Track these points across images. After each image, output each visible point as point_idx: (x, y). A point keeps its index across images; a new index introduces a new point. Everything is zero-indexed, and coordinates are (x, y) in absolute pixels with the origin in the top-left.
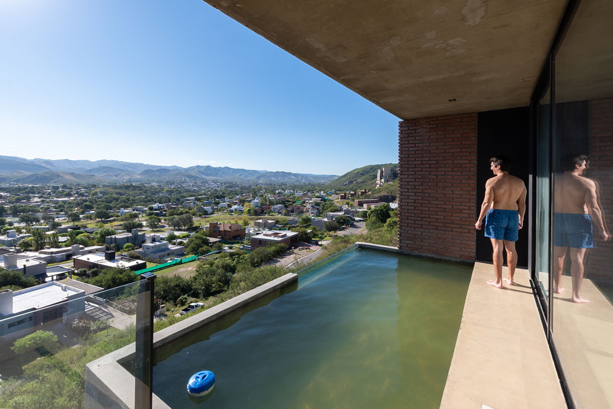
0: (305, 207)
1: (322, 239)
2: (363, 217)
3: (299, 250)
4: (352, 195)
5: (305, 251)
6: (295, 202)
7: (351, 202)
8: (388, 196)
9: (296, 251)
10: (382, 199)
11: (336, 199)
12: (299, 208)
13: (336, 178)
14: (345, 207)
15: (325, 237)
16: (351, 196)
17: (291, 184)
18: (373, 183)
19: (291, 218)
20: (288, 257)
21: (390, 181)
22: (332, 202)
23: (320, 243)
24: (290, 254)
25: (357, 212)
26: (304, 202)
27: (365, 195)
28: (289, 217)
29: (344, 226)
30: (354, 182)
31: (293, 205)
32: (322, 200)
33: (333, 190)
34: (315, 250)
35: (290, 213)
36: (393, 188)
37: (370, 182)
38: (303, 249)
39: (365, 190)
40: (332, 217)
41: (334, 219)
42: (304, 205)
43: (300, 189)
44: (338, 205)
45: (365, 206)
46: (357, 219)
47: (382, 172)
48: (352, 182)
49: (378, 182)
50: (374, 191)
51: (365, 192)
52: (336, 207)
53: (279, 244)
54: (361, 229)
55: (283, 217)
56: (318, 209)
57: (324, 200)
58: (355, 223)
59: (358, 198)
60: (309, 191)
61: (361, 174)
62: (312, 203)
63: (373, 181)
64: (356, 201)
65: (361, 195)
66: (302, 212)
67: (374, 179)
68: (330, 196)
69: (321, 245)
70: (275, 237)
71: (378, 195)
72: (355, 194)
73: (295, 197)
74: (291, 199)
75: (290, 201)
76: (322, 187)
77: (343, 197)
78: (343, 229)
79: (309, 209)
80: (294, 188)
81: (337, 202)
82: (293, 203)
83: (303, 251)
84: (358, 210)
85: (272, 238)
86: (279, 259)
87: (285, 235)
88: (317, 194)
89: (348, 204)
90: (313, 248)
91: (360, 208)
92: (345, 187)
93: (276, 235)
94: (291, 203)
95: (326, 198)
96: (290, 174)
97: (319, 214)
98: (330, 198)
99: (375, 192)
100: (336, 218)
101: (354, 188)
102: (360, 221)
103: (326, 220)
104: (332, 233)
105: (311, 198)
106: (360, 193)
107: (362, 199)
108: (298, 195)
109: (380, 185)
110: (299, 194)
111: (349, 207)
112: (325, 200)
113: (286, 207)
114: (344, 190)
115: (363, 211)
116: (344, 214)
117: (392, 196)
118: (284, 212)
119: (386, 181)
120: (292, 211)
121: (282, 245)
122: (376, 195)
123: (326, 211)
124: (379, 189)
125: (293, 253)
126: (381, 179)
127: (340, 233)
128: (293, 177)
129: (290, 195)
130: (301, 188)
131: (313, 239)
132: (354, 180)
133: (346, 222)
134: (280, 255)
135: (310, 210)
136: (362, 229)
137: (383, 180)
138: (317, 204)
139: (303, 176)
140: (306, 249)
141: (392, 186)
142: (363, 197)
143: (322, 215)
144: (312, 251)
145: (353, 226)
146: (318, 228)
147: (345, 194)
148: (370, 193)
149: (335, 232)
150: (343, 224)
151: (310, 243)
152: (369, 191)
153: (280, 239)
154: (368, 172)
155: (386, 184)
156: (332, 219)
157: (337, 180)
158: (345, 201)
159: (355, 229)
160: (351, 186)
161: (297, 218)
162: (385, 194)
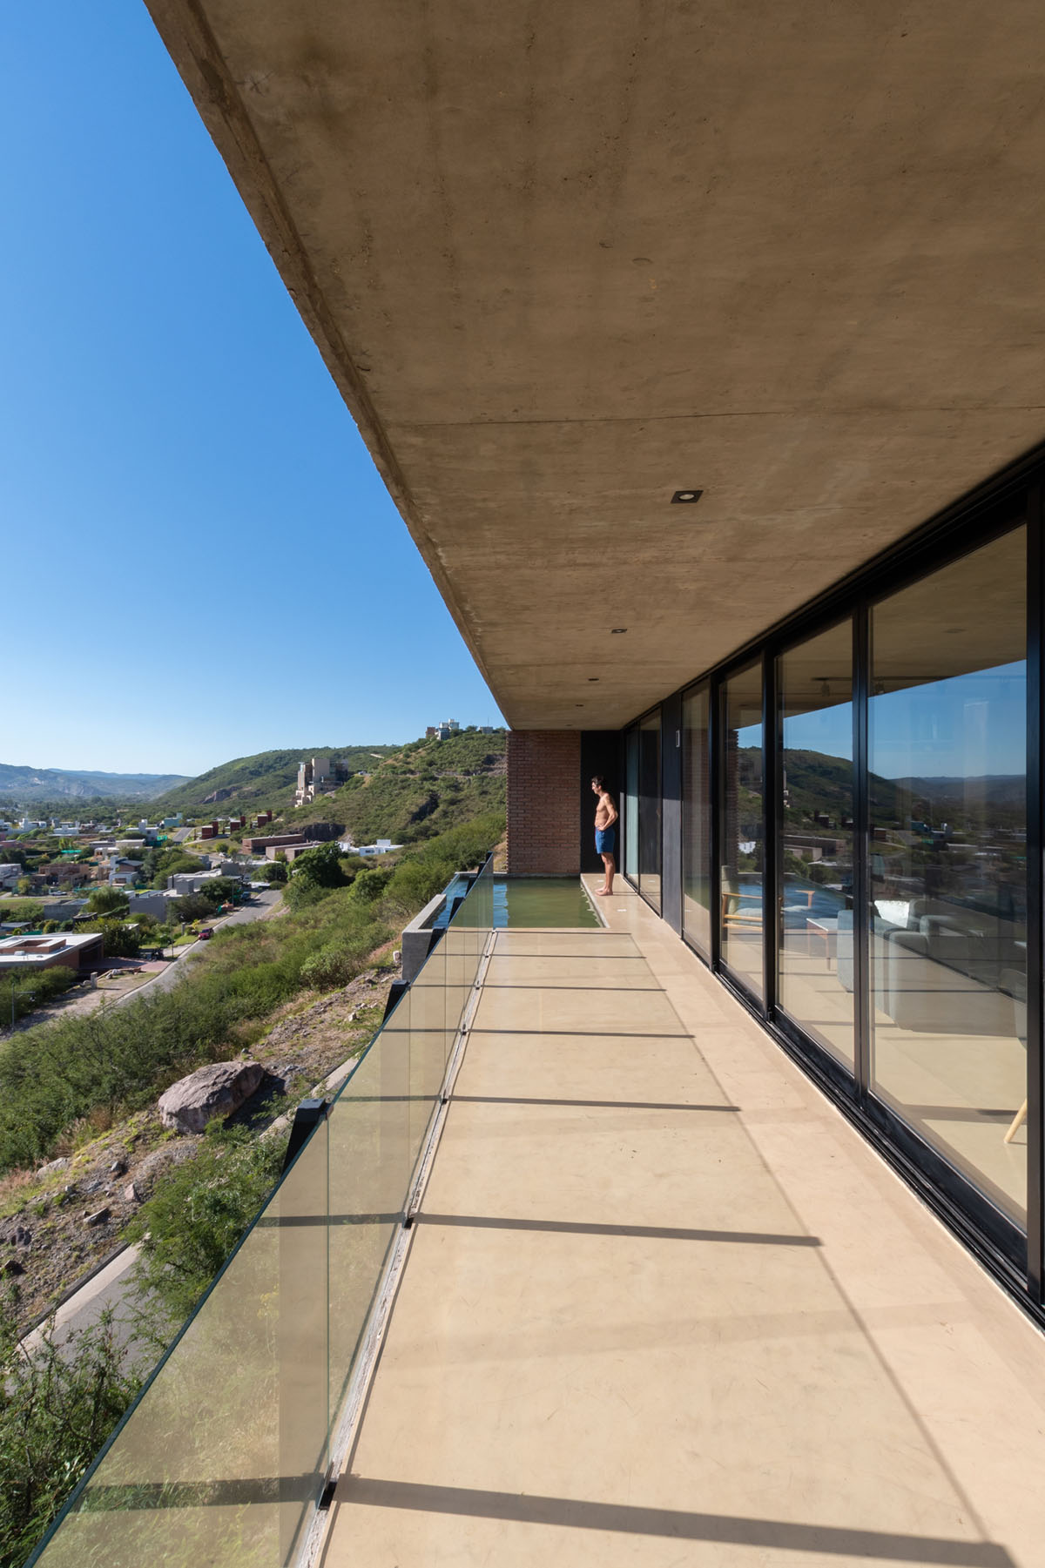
0: (95, 864)
1: (168, 942)
2: (270, 879)
3: (111, 978)
4: (234, 827)
5: (129, 977)
6: (59, 853)
7: (233, 846)
8: (325, 826)
9: (102, 981)
10: (311, 833)
11: (190, 839)
12: (73, 870)
13: (180, 784)
14: (217, 859)
15: (178, 936)
16: (232, 830)
17: (31, 803)
18: (283, 796)
19: (51, 900)
20: (80, 1001)
21: (328, 790)
22: (179, 848)
23: (167, 953)
24: (84, 993)
25: (251, 869)
26: (91, 852)
27: (268, 826)
28: (43, 898)
29: (226, 905)
30: (234, 794)
31: (54, 861)
32: (146, 844)
33: (179, 816)
34: (157, 971)
35: (46, 886)
36: (336, 807)
37: (278, 793)
38: (122, 974)
39: (269, 813)
40: (192, 884)
41: (196, 890)
42: (91, 859)
43: (65, 817)
44: (195, 853)
45: (271, 852)
46: (255, 884)
47: (309, 769)
48: (227, 794)
49: (301, 792)
50: (291, 816)
51: (269, 818)
52: (192, 858)
53: (47, 971)
54: (270, 908)
55: (17, 898)
56: (137, 869)
57: (152, 842)
58: (253, 896)
59: (251, 833)
60: (98, 820)
61: (251, 773)
62: (116, 853)
63: (284, 790)
64: (247, 840)
65: (259, 827)
66: (86, 880)
67: (286, 784)
68: (171, 830)
69: (172, 959)
70: (27, 952)
71: (302, 825)
72: (243, 823)
73: (55, 841)
74: (41, 845)
75: (44, 852)
76: (138, 811)
77: (210, 834)
78: (224, 912)
79: (109, 869)
80: (44, 812)
81: (194, 846)
82: (53, 855)
83: (122, 978)
84: (254, 863)
85: (17, 958)
86: (51, 1012)
87: (62, 944)
88: (131, 829)
89: (224, 849)
90: (149, 967)
91: (259, 859)
92: (209, 808)
93: (28, 947)
94: (43, 856)
95: (160, 838)
96: (25, 771)
97: (142, 881)
98: (171, 836)
99: (295, 817)
100: (203, 887)
101: (236, 809)
102: (265, 888)
103: (173, 893)
104: (196, 925)
105: (112, 840)
106: (255, 821)
107: (262, 835)
108: (66, 831)
109: (306, 801)
110: (67, 829)
111: (227, 857)
112: (157, 844)
113: (27, 869)
114: (206, 815)
115: (268, 865)
116: (223, 875)
117: (334, 825)
118: (22, 883)
119: (320, 790)
120: (52, 880)
121: (57, 970)
122: (297, 825)
123: (167, 871)
124: (304, 809)
125: (95, 988)
126: (307, 784)
127: (216, 924)
128: (36, 780)
129: (37, 833)
130: (69, 811)
131: (143, 947)
132: (235, 789)
133: (230, 894)
134: (54, 1001)
135: (112, 873)
136: (273, 907)
137: (311, 788)
138: (133, 855)
139: (71, 777)
140: (132, 972)
141: (335, 801)
142: (264, 829)
143: (151, 884)
144: (150, 975)
145: (248, 902)
146: (152, 917)
147: (215, 824)
148: (281, 819)
149: (202, 922)
150: (221, 899)
151: (139, 957)
152: (279, 815)
153: (46, 957)
154: (270, 767)
155: (320, 797)
156: (192, 891)
157: (184, 789)
158: (216, 843)
159: (254, 908)
160: (226, 803)
161: (71, 899)
162: (320, 821)
